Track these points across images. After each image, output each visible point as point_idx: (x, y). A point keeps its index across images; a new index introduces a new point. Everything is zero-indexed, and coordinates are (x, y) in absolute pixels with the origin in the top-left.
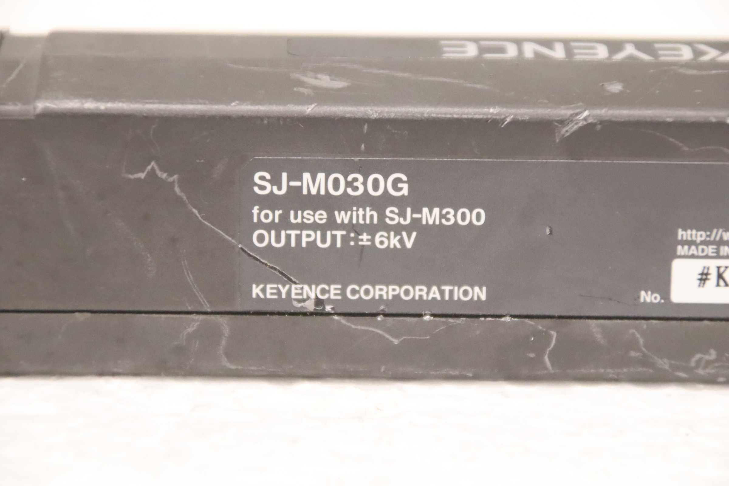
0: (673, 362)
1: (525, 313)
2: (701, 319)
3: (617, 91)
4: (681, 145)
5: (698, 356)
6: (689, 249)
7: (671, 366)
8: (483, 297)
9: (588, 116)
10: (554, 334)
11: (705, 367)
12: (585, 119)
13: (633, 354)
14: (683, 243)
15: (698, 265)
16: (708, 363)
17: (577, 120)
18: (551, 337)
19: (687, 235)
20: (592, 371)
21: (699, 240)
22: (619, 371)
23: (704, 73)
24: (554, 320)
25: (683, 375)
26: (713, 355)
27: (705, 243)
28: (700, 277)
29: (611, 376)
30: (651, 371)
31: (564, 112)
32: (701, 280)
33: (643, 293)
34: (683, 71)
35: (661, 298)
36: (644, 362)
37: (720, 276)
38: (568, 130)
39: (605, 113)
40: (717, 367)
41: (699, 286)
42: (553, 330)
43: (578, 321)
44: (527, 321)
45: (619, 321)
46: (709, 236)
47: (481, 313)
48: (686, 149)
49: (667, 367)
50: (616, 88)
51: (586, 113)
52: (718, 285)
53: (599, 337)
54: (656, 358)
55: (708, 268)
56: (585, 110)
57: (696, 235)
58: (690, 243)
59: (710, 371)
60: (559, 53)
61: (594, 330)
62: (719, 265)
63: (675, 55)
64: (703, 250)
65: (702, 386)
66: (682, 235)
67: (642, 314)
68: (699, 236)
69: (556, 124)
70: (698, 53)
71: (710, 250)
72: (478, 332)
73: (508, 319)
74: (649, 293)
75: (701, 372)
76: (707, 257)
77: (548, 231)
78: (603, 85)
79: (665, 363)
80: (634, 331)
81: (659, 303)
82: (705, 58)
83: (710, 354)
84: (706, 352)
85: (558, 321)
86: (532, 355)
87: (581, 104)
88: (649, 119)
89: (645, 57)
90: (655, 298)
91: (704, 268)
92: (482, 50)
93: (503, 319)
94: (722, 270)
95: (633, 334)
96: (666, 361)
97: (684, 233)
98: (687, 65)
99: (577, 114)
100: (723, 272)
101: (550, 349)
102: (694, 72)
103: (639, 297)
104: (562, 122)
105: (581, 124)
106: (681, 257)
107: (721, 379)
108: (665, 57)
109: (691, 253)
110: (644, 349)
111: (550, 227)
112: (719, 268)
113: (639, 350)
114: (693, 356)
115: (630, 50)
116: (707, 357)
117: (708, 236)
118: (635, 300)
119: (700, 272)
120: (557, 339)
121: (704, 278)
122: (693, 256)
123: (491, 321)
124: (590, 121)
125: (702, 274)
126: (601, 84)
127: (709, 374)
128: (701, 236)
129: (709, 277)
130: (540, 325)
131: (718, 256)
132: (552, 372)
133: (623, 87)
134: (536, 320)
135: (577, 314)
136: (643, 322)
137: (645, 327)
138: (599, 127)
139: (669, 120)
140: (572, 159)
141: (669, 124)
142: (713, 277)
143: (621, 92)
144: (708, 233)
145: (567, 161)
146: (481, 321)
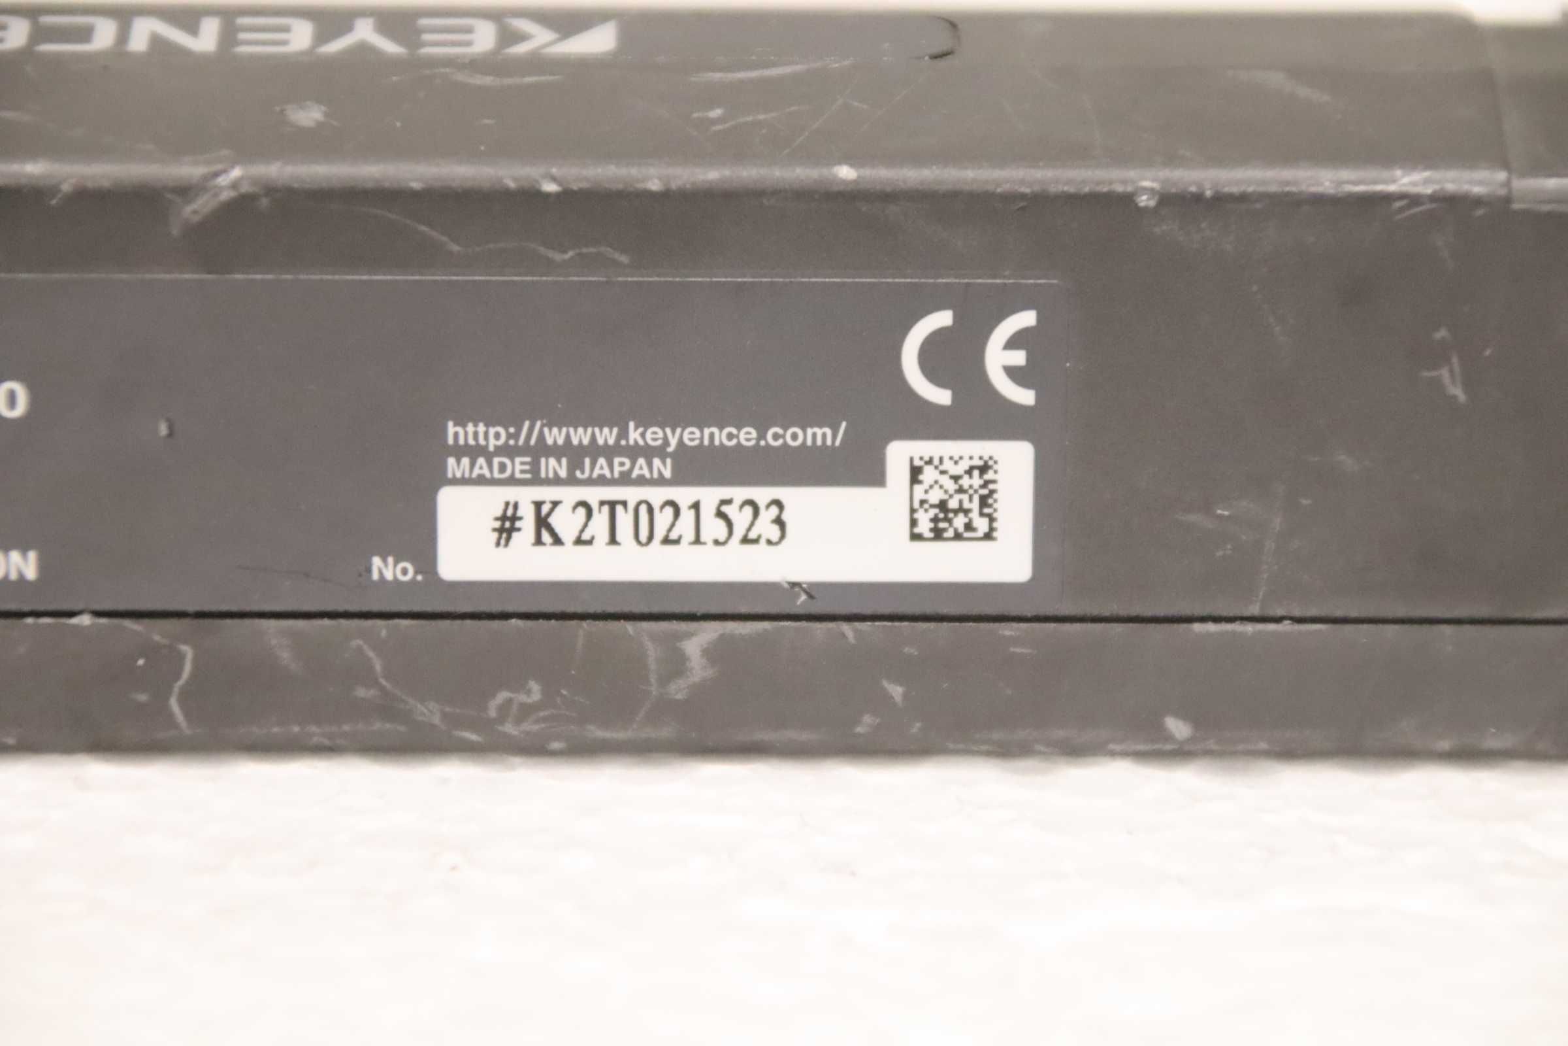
0: (448, 709)
1: (122, 607)
2: (505, 616)
3: (311, 124)
4: (444, 239)
5: (503, 696)
6: (472, 465)
7: (445, 716)
8: (31, 573)
9: (241, 178)
10: (187, 650)
11: (519, 721)
12: (234, 185)
13: (361, 692)
14: (460, 451)
15: (493, 500)
16: (526, 711)
17: (216, 187)
18: (181, 657)
19: (466, 434)
20: (276, 730)
21: (492, 443)
22: (334, 729)
23: (508, 81)
24: (186, 622)
25: (473, 737)
26: (535, 692)
27: (507, 451)
28: (498, 524)
29: (315, 740)
30: (402, 728)
31: (189, 170)
32: (500, 531)
33: (377, 561)
34: (461, 77)
35: (416, 573)
36: (387, 709)
37: (542, 523)
38: (196, 209)
39: (277, 171)
40: (545, 719)
41: (498, 544)
42: (185, 642)
43: (237, 622)
44: (128, 623)
45: (326, 622)
46: (516, 436)
47: (26, 608)
48: (455, 248)
49: (436, 720)
50: (309, 115)
51: (236, 173)
52: (539, 541)
53: (285, 656)
54: (411, 701)
55: (516, 506)
56: (233, 167)
57: (486, 434)
58: (474, 452)
59: (530, 726)
60: (206, 40)
61: (274, 642)
62: (539, 498)
63: (454, 44)
64: (503, 468)
65: (517, 760)
66: (456, 435)
67: (376, 607)
68: (495, 436)
69: (169, 196)
70: (508, 37)
71: (519, 466)
72: (22, 650)
73: (85, 620)
74: (390, 560)
75: (509, 728)
76: (512, 481)
77: (163, 430)
78: (282, 111)
79: (431, 712)
80: (360, 642)
81: (413, 582)
82: (521, 49)
83: (529, 692)
84: (519, 685)
85: (196, 622)
86: (143, 698)
87: (225, 152)
88: (370, 185)
89: (390, 47)
90: (405, 572)
91: (507, 504)
92: (40, 34)
93: (74, 621)
94: (545, 509)
95: (359, 650)
96: (433, 705)
97: (460, 430)
98: (477, 65)
99: (216, 175)
100: (549, 514)
101: (181, 682)
102: (488, 80)
103: (369, 570)
104: (185, 191)
105: (225, 196)
106: (455, 482)
107: (556, 745)
108: (435, 46)
109: (476, 472)
110: (383, 682)
111: (168, 420)
112: (538, 505)
113: (376, 683)
114: (494, 696)
115: (364, 32)
116: (523, 698)
117: (509, 436)
118: (360, 575)
119: (499, 513)
120: (195, 660)
121: (507, 526)
122: (481, 481)
123: (49, 624)
124: (245, 188)
125: (503, 518)
126: (278, 109)
127: (528, 733)
128: (497, 436)
129: (518, 524)
130: (157, 633)
131: (536, 480)
132: (188, 732)
133: (326, 115)
134: (146, 621)
135: (234, 608)
136: (380, 623)
137: (384, 633)
138: (265, 202)
139: (416, 185)
140: (209, 273)
141: (415, 195)
142: (527, 524)
143: (320, 125)
144: (512, 430)
145: (196, 276)
146: (27, 625)
